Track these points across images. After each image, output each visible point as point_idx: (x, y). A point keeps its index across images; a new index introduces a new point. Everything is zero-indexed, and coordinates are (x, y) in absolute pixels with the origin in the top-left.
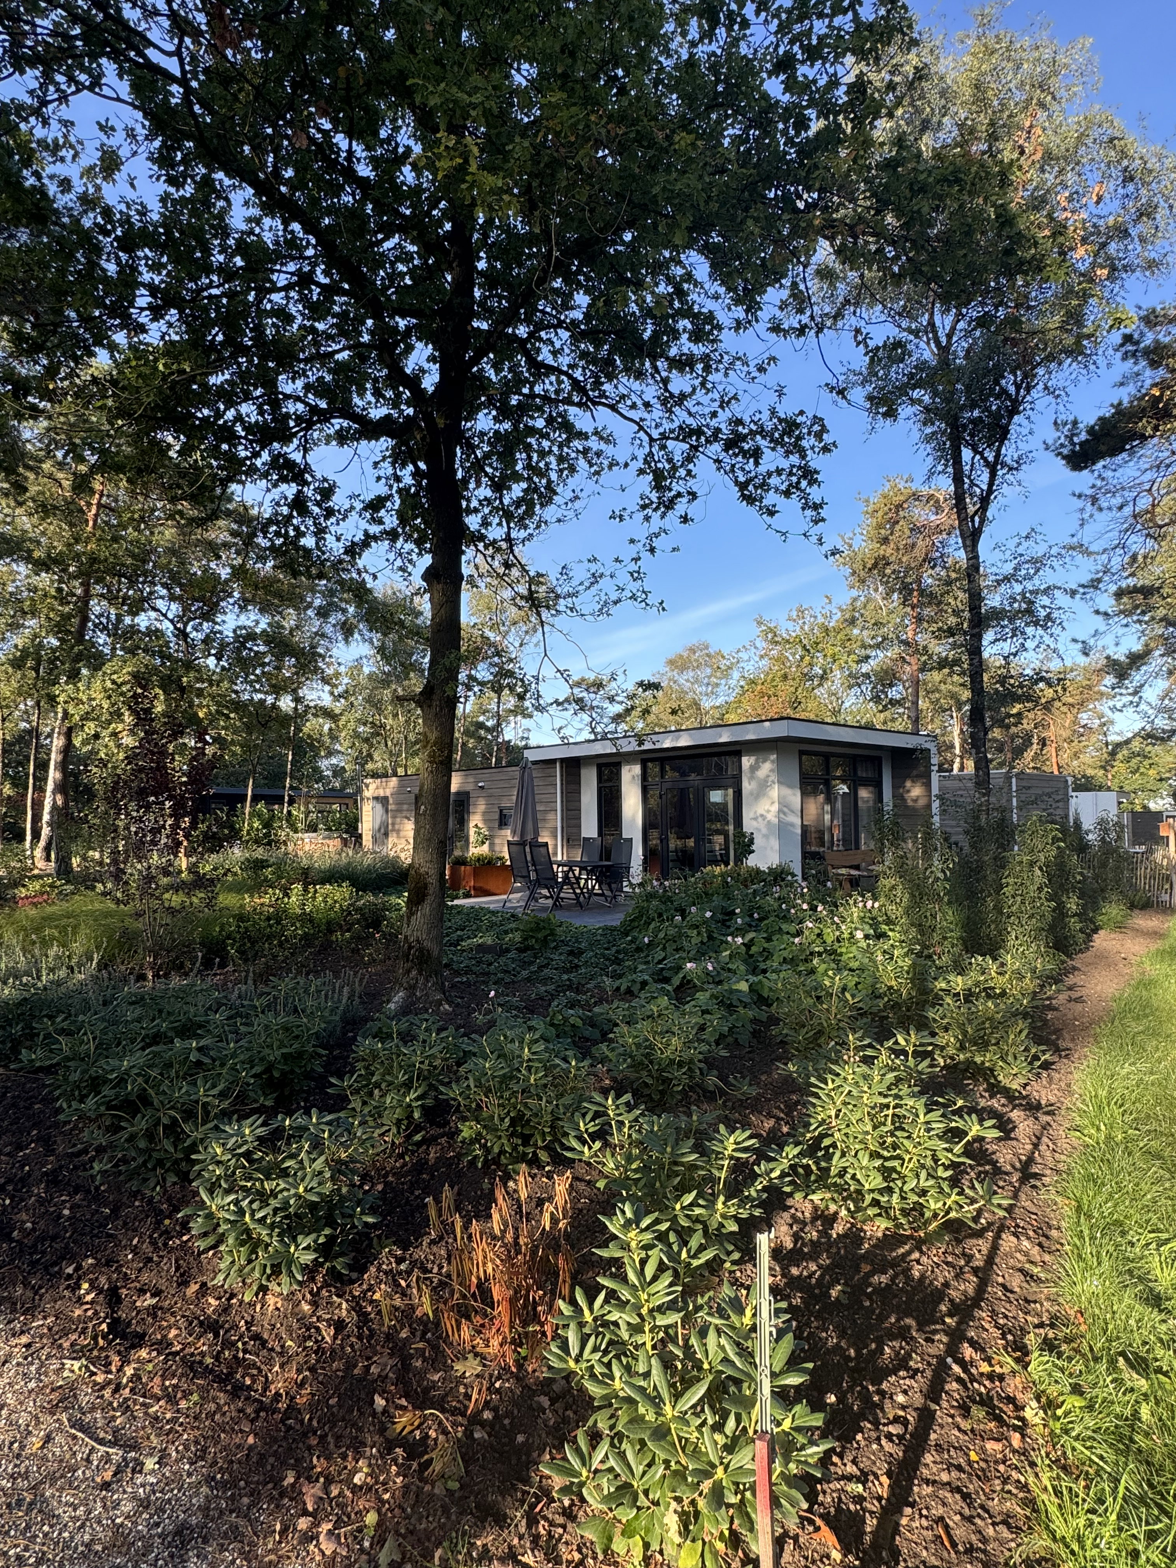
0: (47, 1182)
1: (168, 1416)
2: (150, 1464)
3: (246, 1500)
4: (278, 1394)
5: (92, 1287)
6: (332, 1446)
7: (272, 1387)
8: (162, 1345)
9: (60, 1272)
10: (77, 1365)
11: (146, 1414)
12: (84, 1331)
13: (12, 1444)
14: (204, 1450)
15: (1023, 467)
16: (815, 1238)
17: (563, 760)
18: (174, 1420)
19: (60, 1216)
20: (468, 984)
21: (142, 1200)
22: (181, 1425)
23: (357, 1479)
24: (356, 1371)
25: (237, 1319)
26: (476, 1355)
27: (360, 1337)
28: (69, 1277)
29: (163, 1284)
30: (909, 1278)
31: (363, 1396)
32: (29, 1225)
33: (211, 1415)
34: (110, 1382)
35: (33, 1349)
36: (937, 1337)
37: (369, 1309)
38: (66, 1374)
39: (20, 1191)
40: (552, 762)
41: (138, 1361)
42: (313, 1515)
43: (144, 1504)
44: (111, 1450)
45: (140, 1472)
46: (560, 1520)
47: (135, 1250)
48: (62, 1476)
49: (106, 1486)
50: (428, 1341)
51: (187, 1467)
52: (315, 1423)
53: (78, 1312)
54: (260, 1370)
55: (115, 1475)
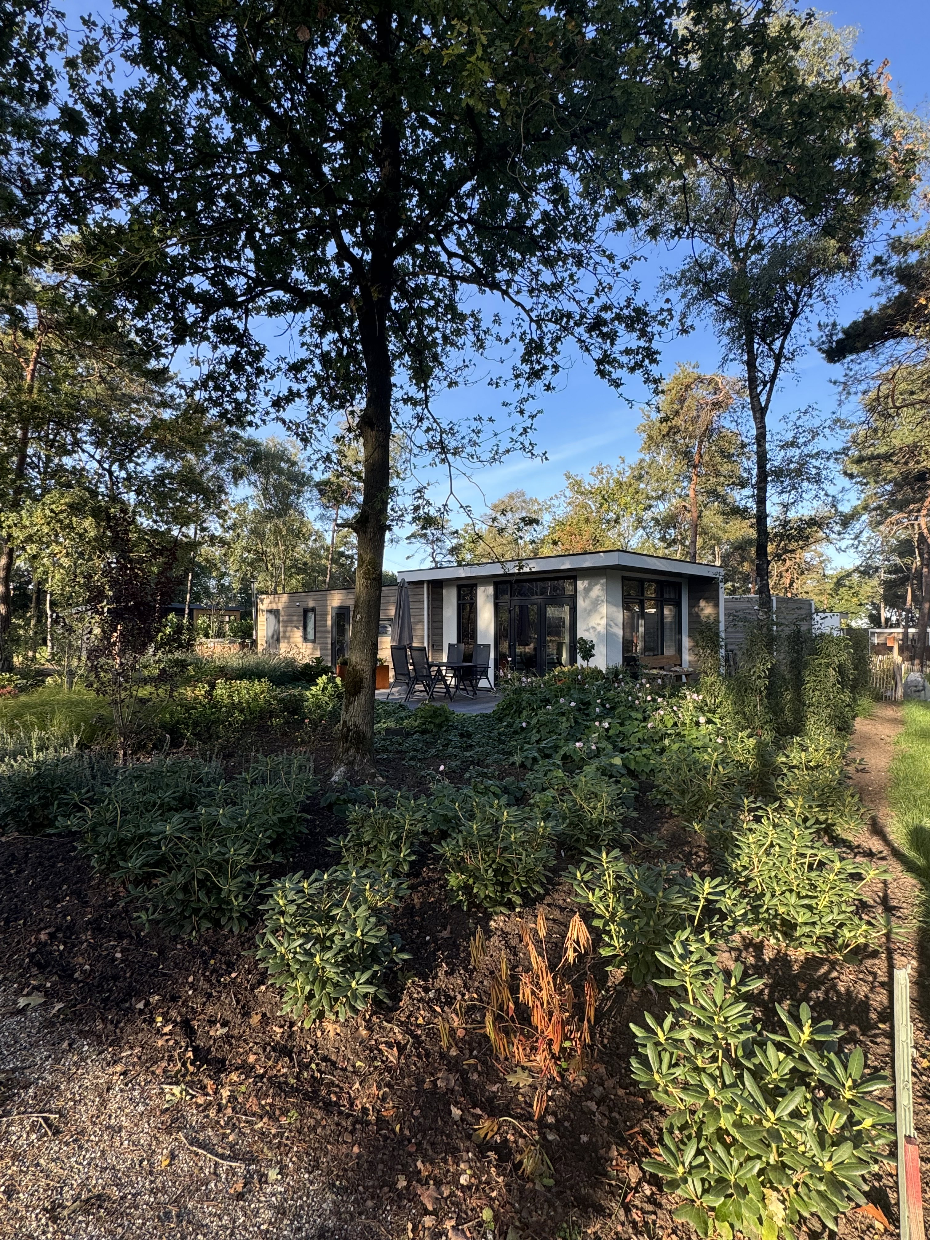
0: (93, 930)
1: (273, 1131)
2: (273, 1174)
3: (370, 1203)
4: (364, 1110)
5: (166, 1022)
6: (430, 1152)
7: (357, 1102)
8: (246, 1069)
9: (131, 1009)
10: (176, 1090)
11: (252, 1130)
12: (171, 1059)
13: (141, 1162)
14: (316, 1160)
15: (797, 358)
16: (753, 962)
17: (429, 582)
18: (280, 1135)
19: (114, 959)
20: (388, 760)
21: (182, 943)
22: (287, 1138)
23: (463, 1180)
24: (426, 1086)
25: (303, 1044)
26: (524, 1068)
27: (419, 1056)
28: (141, 1012)
29: (228, 1015)
30: (838, 992)
31: (441, 1107)
32: (87, 967)
33: (313, 1129)
34: (210, 1103)
35: (129, 1077)
36: (879, 1040)
37: (419, 1032)
38: (168, 1097)
39: (70, 938)
40: (421, 583)
41: (232, 1084)
42: (434, 1213)
43: (281, 1211)
44: (234, 1164)
45: (266, 1182)
46: (650, 1208)
47: (192, 986)
48: (198, 1190)
49: (240, 1196)
50: (476, 1057)
51: (306, 1176)
52: (407, 1132)
53: (160, 1043)
54: (341, 1089)
55: (244, 1187)
